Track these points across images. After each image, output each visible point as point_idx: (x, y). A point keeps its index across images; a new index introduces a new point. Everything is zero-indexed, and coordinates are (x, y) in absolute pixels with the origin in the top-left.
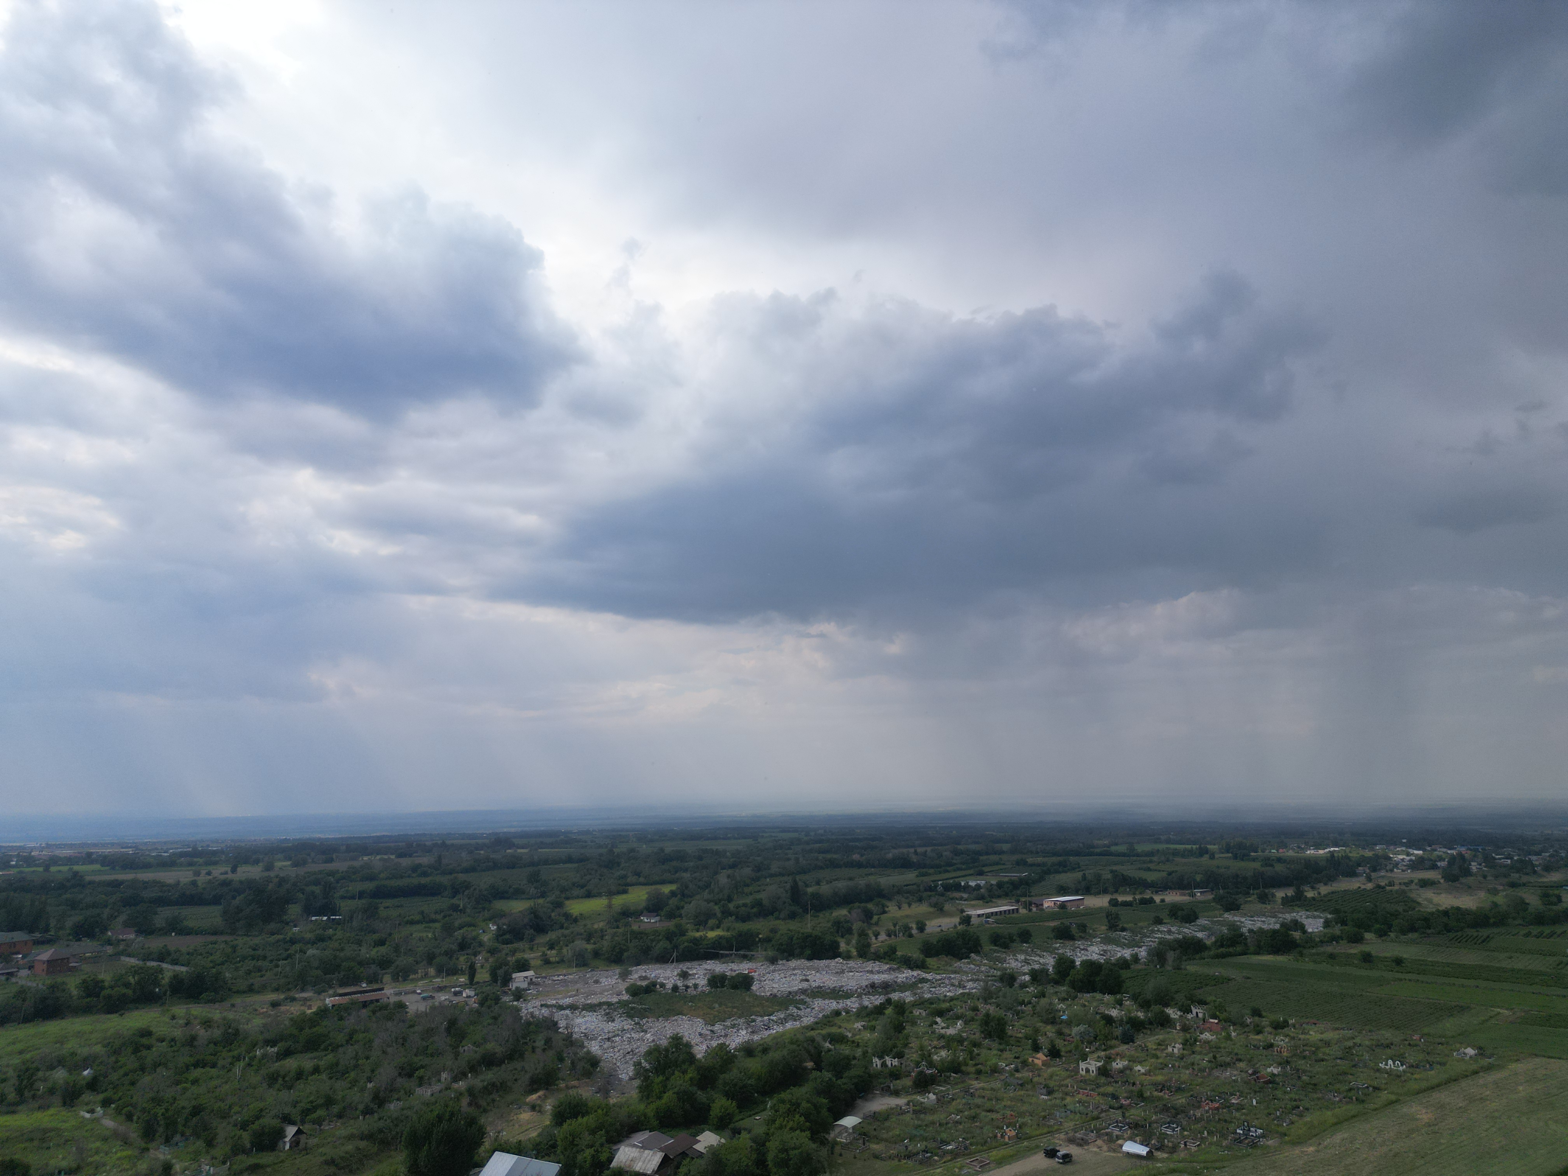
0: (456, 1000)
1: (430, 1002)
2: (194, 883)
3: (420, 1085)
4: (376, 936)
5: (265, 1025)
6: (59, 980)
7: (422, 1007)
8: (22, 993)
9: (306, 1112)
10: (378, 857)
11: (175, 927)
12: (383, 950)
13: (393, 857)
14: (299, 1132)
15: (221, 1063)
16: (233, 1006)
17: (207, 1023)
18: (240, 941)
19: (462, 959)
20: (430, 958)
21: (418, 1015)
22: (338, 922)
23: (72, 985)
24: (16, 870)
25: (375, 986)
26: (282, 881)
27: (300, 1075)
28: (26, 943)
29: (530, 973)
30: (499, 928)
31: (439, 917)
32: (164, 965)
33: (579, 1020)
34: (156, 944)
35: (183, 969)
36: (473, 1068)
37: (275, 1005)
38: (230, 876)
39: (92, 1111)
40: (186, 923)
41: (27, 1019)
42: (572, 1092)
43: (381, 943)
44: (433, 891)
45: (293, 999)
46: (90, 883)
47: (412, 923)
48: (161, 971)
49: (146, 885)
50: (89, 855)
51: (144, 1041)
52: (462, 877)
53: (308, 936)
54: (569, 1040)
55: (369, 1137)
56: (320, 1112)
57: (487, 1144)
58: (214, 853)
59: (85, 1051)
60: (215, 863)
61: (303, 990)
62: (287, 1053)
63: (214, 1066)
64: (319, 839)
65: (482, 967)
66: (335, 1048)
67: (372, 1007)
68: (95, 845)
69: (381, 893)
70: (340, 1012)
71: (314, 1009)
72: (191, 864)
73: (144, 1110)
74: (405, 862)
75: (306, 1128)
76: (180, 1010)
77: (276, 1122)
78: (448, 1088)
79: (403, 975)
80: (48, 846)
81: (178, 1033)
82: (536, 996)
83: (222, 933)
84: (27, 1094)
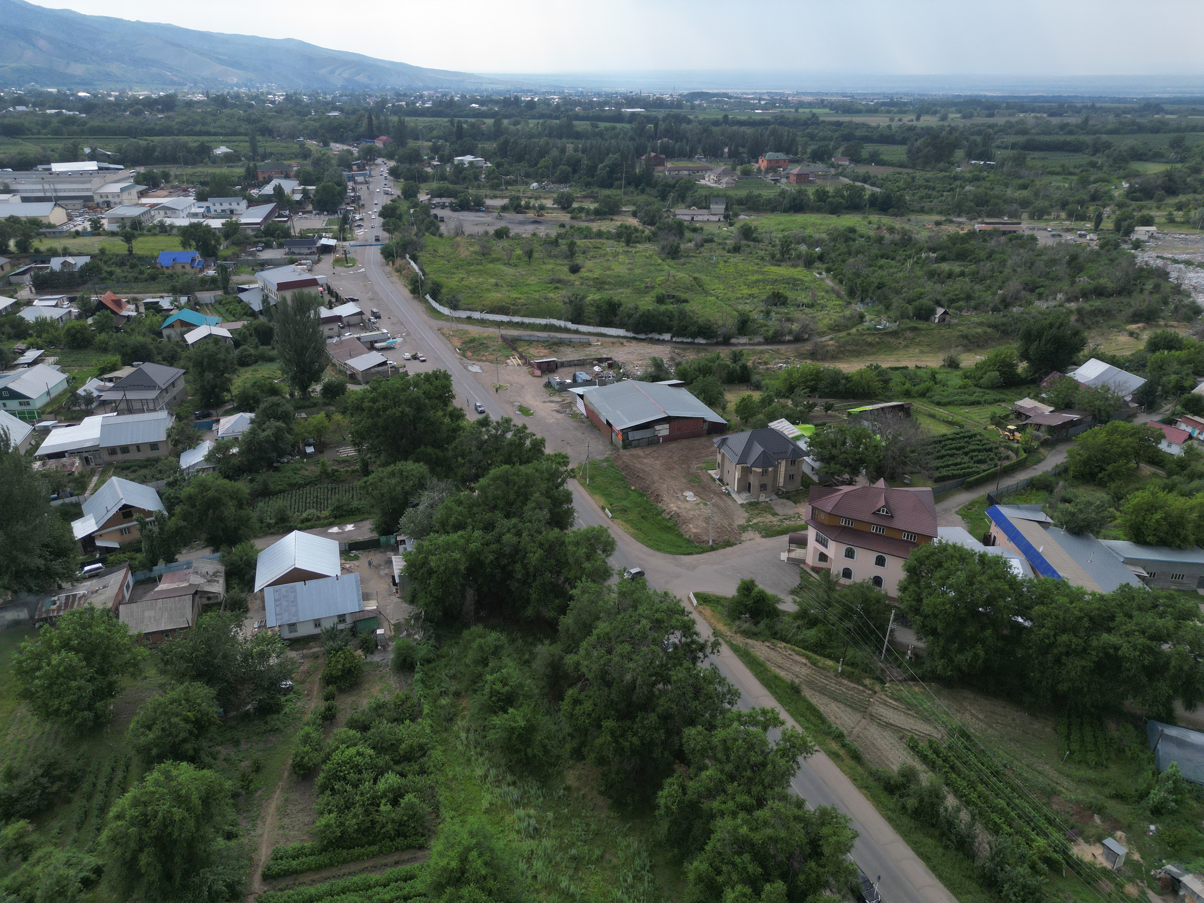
0: (1080, 240)
1: (1057, 239)
2: (889, 127)
3: (1039, 299)
4: (1020, 181)
5: (929, 237)
6: (803, 188)
7: (1051, 242)
8: (783, 193)
9: (952, 301)
10: (1033, 115)
11: (875, 159)
12: (1025, 193)
13: (1045, 115)
14: (945, 313)
15: (898, 258)
16: (909, 220)
17: (891, 230)
18: (918, 174)
19: (1092, 208)
20: (1064, 205)
21: (1046, 248)
22: (992, 167)
23: (811, 191)
24: (779, 110)
25: (1015, 221)
26: (953, 130)
27: (950, 275)
28: (785, 160)
29: (1153, 229)
30: (1131, 186)
31: (1077, 171)
32: (866, 186)
33: (1191, 275)
34: (862, 170)
35: (878, 190)
36: (1085, 295)
37: (938, 223)
38: (915, 123)
39: (820, 274)
40: (881, 157)
41: (786, 211)
42: (1169, 330)
43: (1024, 187)
44: (1076, 148)
45: (951, 222)
46: (823, 122)
47: (1052, 173)
48: (864, 189)
49: (858, 126)
50: (823, 101)
51: (851, 235)
52: (1105, 138)
53: (968, 175)
54: (1177, 289)
55: (995, 327)
56: (962, 303)
57: (1086, 351)
58: (905, 104)
59: (817, 236)
60: (905, 112)
61: (959, 216)
62: (943, 259)
63: (893, 259)
64: (985, 96)
65: (1108, 217)
66: (978, 261)
67: (1010, 235)
68: (827, 94)
69: (1031, 146)
70: (985, 236)
71: (966, 231)
72: (888, 112)
73: (849, 279)
74: (1055, 121)
75: (950, 311)
76: (874, 218)
77: (931, 303)
78: (1061, 305)
79: (1039, 214)
80: (798, 94)
81: (872, 233)
82: (1154, 249)
83: (905, 167)
84: (786, 256)
